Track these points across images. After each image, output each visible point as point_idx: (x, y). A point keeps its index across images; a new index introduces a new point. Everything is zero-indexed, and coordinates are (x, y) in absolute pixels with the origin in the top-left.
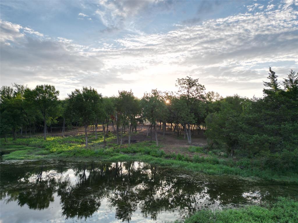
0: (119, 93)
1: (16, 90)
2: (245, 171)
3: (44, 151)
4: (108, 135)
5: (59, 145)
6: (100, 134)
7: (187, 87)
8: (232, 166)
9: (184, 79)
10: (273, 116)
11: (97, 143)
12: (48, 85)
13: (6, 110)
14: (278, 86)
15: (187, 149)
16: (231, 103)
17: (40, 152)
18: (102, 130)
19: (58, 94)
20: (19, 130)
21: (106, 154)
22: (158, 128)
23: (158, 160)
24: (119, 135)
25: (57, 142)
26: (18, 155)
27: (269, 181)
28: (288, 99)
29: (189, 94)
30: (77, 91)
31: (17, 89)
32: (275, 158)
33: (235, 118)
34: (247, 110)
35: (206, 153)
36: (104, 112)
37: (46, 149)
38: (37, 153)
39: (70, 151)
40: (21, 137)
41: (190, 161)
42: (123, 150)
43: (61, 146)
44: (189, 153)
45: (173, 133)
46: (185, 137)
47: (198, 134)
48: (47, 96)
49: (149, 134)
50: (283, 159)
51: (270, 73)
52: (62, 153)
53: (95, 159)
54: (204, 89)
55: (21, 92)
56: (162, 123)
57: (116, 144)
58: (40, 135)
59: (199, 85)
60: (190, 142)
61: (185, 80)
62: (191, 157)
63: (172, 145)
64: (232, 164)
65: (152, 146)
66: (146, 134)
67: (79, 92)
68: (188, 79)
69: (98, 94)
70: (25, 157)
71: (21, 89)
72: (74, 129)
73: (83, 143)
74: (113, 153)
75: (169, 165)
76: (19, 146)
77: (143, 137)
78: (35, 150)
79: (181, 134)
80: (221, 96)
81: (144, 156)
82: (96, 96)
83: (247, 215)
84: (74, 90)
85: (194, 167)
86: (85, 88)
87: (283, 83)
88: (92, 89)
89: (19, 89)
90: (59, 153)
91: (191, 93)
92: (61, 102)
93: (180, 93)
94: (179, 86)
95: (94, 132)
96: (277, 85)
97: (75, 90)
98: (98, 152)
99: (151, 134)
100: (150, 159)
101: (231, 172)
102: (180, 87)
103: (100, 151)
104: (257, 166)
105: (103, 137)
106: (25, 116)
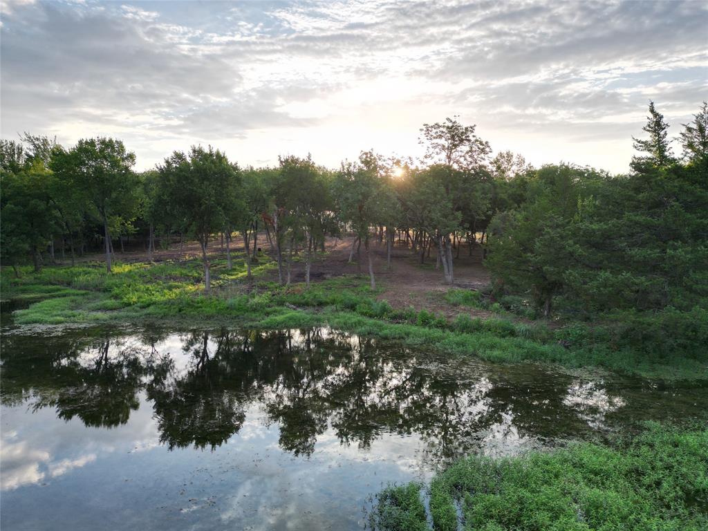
0: (281, 162)
1: (30, 150)
2: (573, 354)
3: (111, 302)
4: (258, 258)
5: (142, 287)
6: (237, 257)
7: (447, 146)
8: (544, 342)
9: (439, 127)
10: (648, 227)
11: (232, 280)
12: (107, 140)
13: (11, 202)
14: (667, 149)
15: (442, 296)
16: (552, 183)
17: (99, 303)
18: (242, 245)
19: (133, 160)
20: (46, 248)
21: (255, 310)
22: (375, 241)
23: (375, 324)
24: (282, 259)
25: (137, 277)
26: (49, 312)
27: (627, 377)
28: (687, 186)
29: (452, 162)
30: (179, 156)
31: (32, 147)
32: (645, 325)
33: (559, 230)
34: (587, 208)
35: (486, 308)
36: (244, 209)
37: (113, 296)
38: (92, 305)
39: (169, 303)
40: (53, 264)
41: (448, 327)
42: (292, 299)
43: (148, 289)
44: (446, 306)
45: (411, 253)
46: (438, 265)
47: (471, 255)
48: (106, 165)
49: (354, 256)
50: (665, 327)
51: (651, 116)
52: (152, 307)
53: (228, 321)
54: (487, 149)
55: (44, 156)
56: (384, 229)
57: (277, 284)
58: (96, 259)
59: (477, 141)
60: (449, 278)
61: (441, 129)
62: (450, 317)
63: (407, 284)
64: (546, 337)
65: (359, 289)
66: (346, 258)
67: (183, 159)
68: (450, 125)
69: (229, 163)
70: (66, 316)
71: (42, 147)
72: (175, 242)
73: (198, 280)
74: (269, 307)
75: (399, 338)
76: (51, 287)
77: (339, 264)
78: (88, 299)
79: (428, 256)
80: (530, 164)
81: (342, 314)
82: (224, 169)
83: (571, 467)
84: (169, 155)
85: (458, 344)
86: (197, 148)
87: (681, 136)
88: (214, 151)
89: (37, 147)
90: (143, 307)
91: (457, 162)
92: (140, 182)
93: (430, 162)
94: (428, 143)
95: (223, 250)
96: (664, 147)
97: (173, 154)
98: (235, 305)
99: (357, 256)
100: (355, 323)
101: (543, 355)
102: (430, 146)
103: (240, 301)
104: (603, 340)
105: (246, 265)
106: (58, 214)
